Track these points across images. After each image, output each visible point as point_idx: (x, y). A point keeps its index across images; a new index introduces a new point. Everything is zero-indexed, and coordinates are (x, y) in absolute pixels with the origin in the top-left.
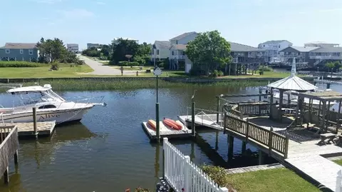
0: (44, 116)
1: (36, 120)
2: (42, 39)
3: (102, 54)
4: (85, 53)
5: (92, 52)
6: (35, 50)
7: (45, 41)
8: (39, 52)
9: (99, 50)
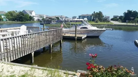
0: (82, 32)
1: (77, 33)
2: (94, 12)
3: (119, 19)
4: (112, 20)
5: (115, 19)
6: (91, 16)
7: (95, 12)
8: (92, 17)
9: (118, 18)
